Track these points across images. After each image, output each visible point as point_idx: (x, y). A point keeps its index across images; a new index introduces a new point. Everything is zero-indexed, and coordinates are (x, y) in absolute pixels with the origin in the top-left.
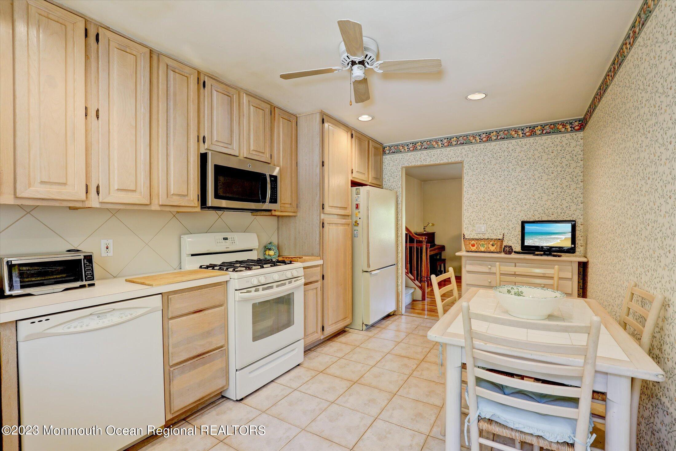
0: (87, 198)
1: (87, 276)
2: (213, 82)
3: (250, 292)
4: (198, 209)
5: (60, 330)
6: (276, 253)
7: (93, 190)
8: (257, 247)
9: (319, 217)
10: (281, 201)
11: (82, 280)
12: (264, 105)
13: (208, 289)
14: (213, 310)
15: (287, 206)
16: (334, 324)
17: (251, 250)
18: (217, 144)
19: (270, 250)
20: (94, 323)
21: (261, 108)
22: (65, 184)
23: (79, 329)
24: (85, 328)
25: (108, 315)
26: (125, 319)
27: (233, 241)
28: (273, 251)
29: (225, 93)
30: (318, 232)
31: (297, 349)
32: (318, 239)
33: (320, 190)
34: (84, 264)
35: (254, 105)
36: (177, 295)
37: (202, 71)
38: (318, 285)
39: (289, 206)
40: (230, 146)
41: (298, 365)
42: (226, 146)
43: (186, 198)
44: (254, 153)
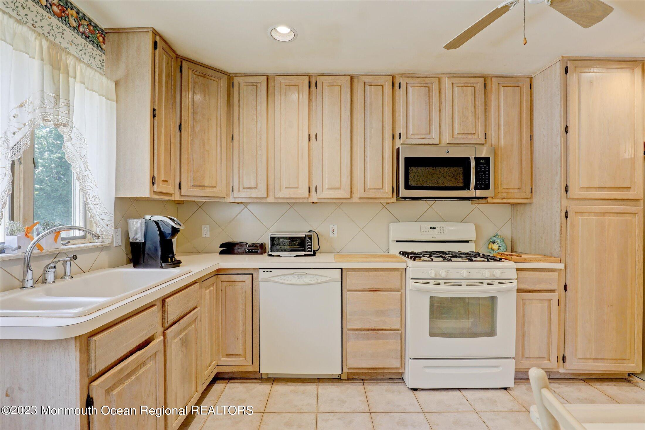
0: (309, 196)
1: (308, 249)
2: (409, 80)
3: (428, 283)
4: (394, 200)
5: (276, 279)
6: (501, 248)
7: (313, 190)
8: (475, 239)
9: (560, 203)
10: (501, 186)
11: (305, 251)
12: (473, 81)
13: (384, 272)
14: (389, 292)
15: (512, 191)
16: (592, 361)
17: (467, 242)
18: (413, 136)
19: (493, 244)
20: (294, 280)
21: (469, 85)
22: (297, 187)
23: (286, 282)
24: (289, 282)
25: (304, 276)
26: (313, 282)
27: (442, 231)
28: (496, 245)
29: (422, 85)
30: (558, 225)
31: (501, 368)
32: (558, 234)
33: (561, 166)
34: (307, 240)
35: (460, 85)
36: (354, 272)
37: (397, 74)
38: (555, 297)
39: (516, 191)
40: (428, 136)
41: (505, 389)
42: (424, 136)
43: (382, 191)
44: (460, 136)
